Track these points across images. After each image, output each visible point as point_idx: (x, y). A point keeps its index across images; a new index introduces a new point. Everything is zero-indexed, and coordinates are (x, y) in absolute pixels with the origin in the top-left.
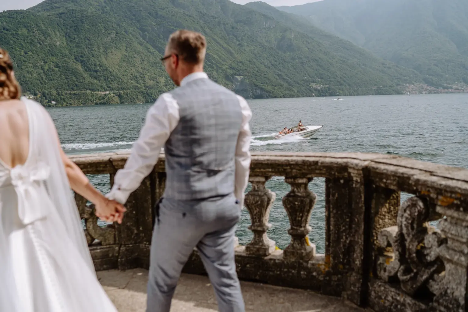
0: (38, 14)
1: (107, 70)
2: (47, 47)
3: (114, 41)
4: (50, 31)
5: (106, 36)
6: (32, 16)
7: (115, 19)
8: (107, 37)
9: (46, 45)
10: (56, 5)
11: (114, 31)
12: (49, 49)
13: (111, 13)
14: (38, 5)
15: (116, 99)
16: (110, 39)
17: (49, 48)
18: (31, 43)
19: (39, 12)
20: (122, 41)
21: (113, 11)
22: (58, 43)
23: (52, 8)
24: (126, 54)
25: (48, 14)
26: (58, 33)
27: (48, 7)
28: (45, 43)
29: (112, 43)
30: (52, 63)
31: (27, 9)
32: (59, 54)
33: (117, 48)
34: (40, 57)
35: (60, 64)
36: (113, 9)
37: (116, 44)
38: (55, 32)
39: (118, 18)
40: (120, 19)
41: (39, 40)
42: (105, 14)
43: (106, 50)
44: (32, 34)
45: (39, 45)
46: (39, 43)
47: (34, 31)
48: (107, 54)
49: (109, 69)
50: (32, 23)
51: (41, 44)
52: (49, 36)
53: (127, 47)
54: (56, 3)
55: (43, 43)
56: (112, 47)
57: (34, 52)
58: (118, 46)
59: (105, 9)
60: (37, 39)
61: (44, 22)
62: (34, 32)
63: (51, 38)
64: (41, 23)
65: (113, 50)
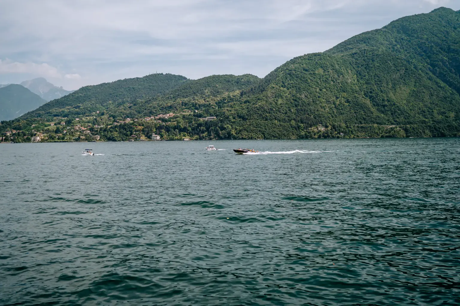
0: (333, 55)
1: (394, 104)
2: (339, 84)
3: (403, 77)
4: (343, 70)
5: (395, 73)
6: (328, 57)
7: (406, 56)
8: (397, 73)
9: (339, 83)
10: (350, 46)
11: (403, 68)
12: (341, 86)
13: (402, 50)
14: (334, 47)
15: (402, 133)
16: (399, 75)
17: (341, 85)
18: (326, 81)
19: (334, 53)
20: (411, 77)
21: (403, 48)
22: (349, 81)
23: (346, 50)
24: (415, 89)
25: (342, 55)
26: (350, 71)
27: (343, 49)
28: (338, 81)
29: (401, 79)
30: (343, 99)
31: (324, 52)
32: (350, 91)
33: (405, 84)
34: (333, 93)
35: (350, 99)
36: (404, 46)
37: (404, 80)
38: (347, 71)
39: (408, 55)
40: (410, 56)
41: (332, 78)
42: (395, 52)
43: (395, 86)
44: (327, 73)
45: (332, 83)
46: (333, 81)
47: (329, 70)
48: (395, 89)
49: (396, 103)
50: (328, 64)
51: (334, 82)
52: (342, 74)
53: (415, 82)
54: (350, 45)
55: (336, 80)
56: (401, 83)
57: (328, 89)
58: (407, 81)
59: (396, 47)
60: (331, 77)
61: (338, 62)
62: (329, 72)
63: (343, 76)
64: (336, 63)
65: (402, 86)
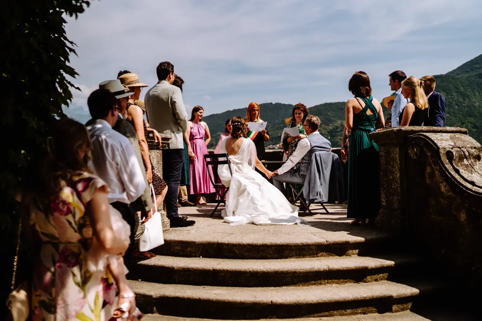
0: (457, 77)
2: (465, 108)
4: (469, 92)
6: (451, 79)
9: (464, 107)
10: (477, 66)
12: (467, 111)
14: (458, 68)
17: (467, 109)
18: (449, 105)
19: (458, 74)
22: (477, 104)
23: (472, 70)
25: (468, 75)
26: (477, 94)
27: (468, 69)
28: (464, 105)
30: (469, 124)
31: (447, 73)
32: (478, 115)
34: (458, 118)
35: (478, 124)
38: (474, 93)
41: (457, 101)
44: (450, 97)
45: (456, 107)
46: (457, 105)
47: (453, 93)
50: (451, 86)
51: (459, 106)
52: (468, 97)
54: (477, 64)
55: (461, 104)
57: (452, 114)
60: (455, 101)
61: (463, 84)
62: (452, 95)
63: (469, 99)
64: (460, 85)
